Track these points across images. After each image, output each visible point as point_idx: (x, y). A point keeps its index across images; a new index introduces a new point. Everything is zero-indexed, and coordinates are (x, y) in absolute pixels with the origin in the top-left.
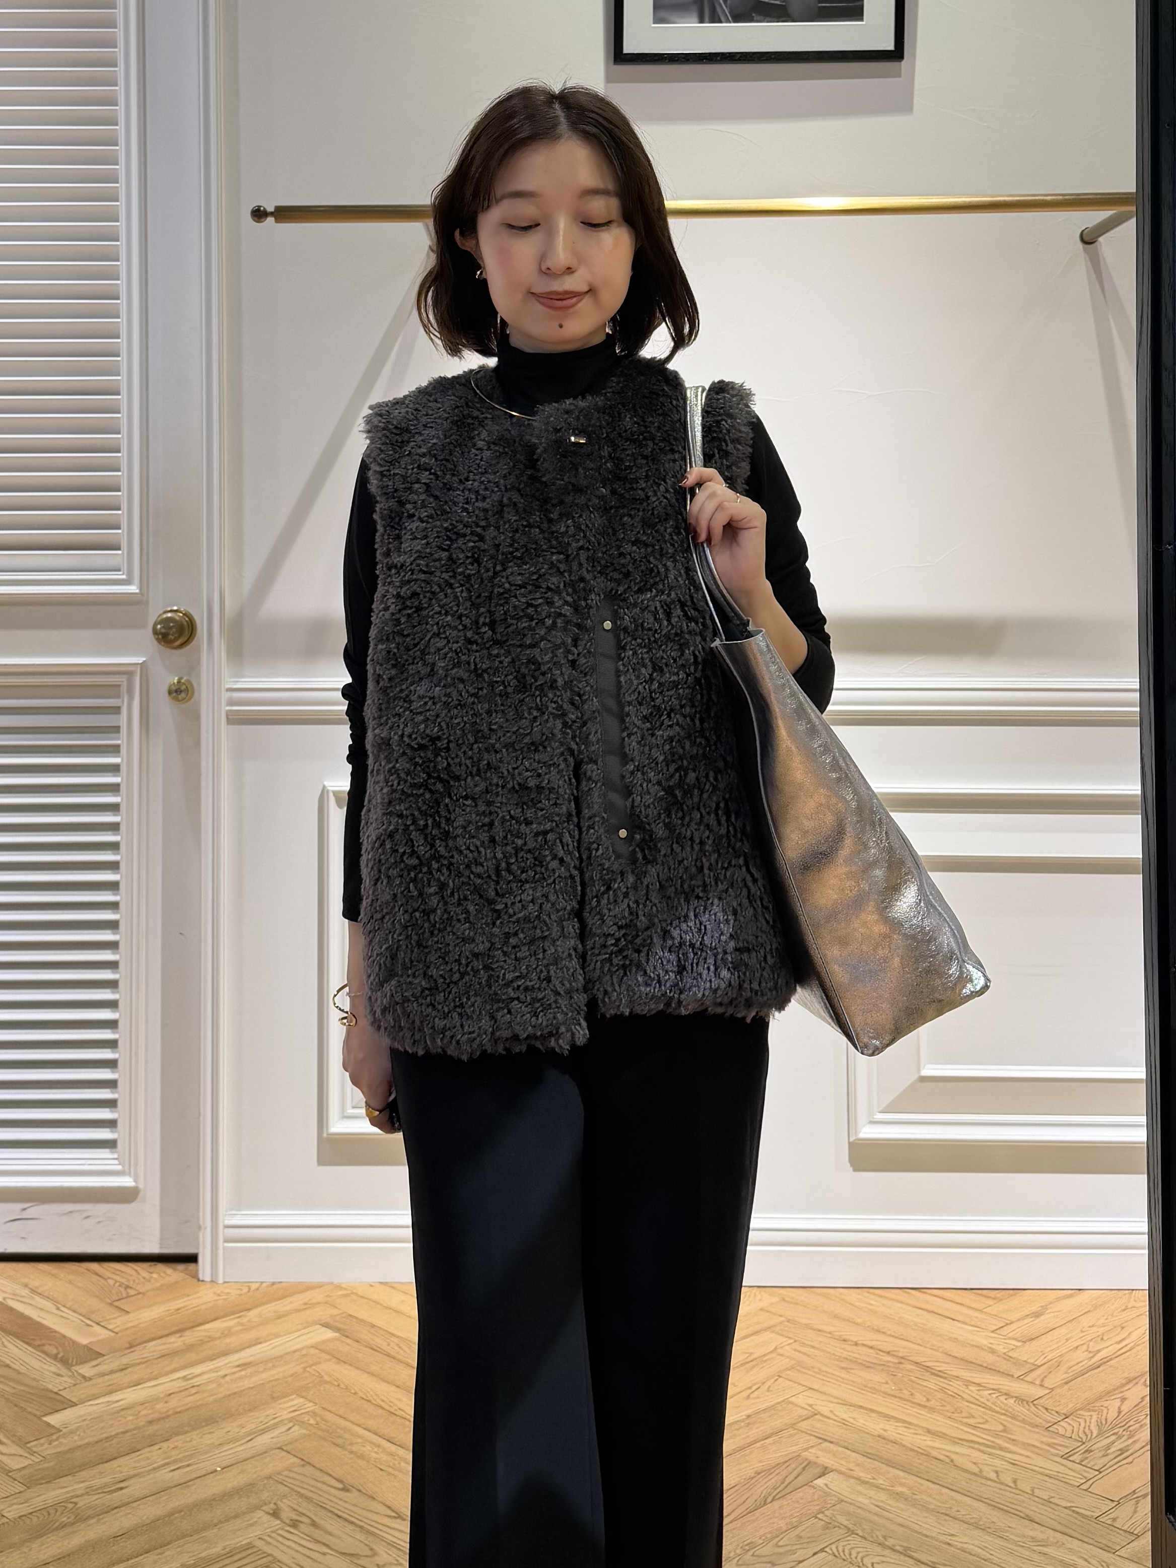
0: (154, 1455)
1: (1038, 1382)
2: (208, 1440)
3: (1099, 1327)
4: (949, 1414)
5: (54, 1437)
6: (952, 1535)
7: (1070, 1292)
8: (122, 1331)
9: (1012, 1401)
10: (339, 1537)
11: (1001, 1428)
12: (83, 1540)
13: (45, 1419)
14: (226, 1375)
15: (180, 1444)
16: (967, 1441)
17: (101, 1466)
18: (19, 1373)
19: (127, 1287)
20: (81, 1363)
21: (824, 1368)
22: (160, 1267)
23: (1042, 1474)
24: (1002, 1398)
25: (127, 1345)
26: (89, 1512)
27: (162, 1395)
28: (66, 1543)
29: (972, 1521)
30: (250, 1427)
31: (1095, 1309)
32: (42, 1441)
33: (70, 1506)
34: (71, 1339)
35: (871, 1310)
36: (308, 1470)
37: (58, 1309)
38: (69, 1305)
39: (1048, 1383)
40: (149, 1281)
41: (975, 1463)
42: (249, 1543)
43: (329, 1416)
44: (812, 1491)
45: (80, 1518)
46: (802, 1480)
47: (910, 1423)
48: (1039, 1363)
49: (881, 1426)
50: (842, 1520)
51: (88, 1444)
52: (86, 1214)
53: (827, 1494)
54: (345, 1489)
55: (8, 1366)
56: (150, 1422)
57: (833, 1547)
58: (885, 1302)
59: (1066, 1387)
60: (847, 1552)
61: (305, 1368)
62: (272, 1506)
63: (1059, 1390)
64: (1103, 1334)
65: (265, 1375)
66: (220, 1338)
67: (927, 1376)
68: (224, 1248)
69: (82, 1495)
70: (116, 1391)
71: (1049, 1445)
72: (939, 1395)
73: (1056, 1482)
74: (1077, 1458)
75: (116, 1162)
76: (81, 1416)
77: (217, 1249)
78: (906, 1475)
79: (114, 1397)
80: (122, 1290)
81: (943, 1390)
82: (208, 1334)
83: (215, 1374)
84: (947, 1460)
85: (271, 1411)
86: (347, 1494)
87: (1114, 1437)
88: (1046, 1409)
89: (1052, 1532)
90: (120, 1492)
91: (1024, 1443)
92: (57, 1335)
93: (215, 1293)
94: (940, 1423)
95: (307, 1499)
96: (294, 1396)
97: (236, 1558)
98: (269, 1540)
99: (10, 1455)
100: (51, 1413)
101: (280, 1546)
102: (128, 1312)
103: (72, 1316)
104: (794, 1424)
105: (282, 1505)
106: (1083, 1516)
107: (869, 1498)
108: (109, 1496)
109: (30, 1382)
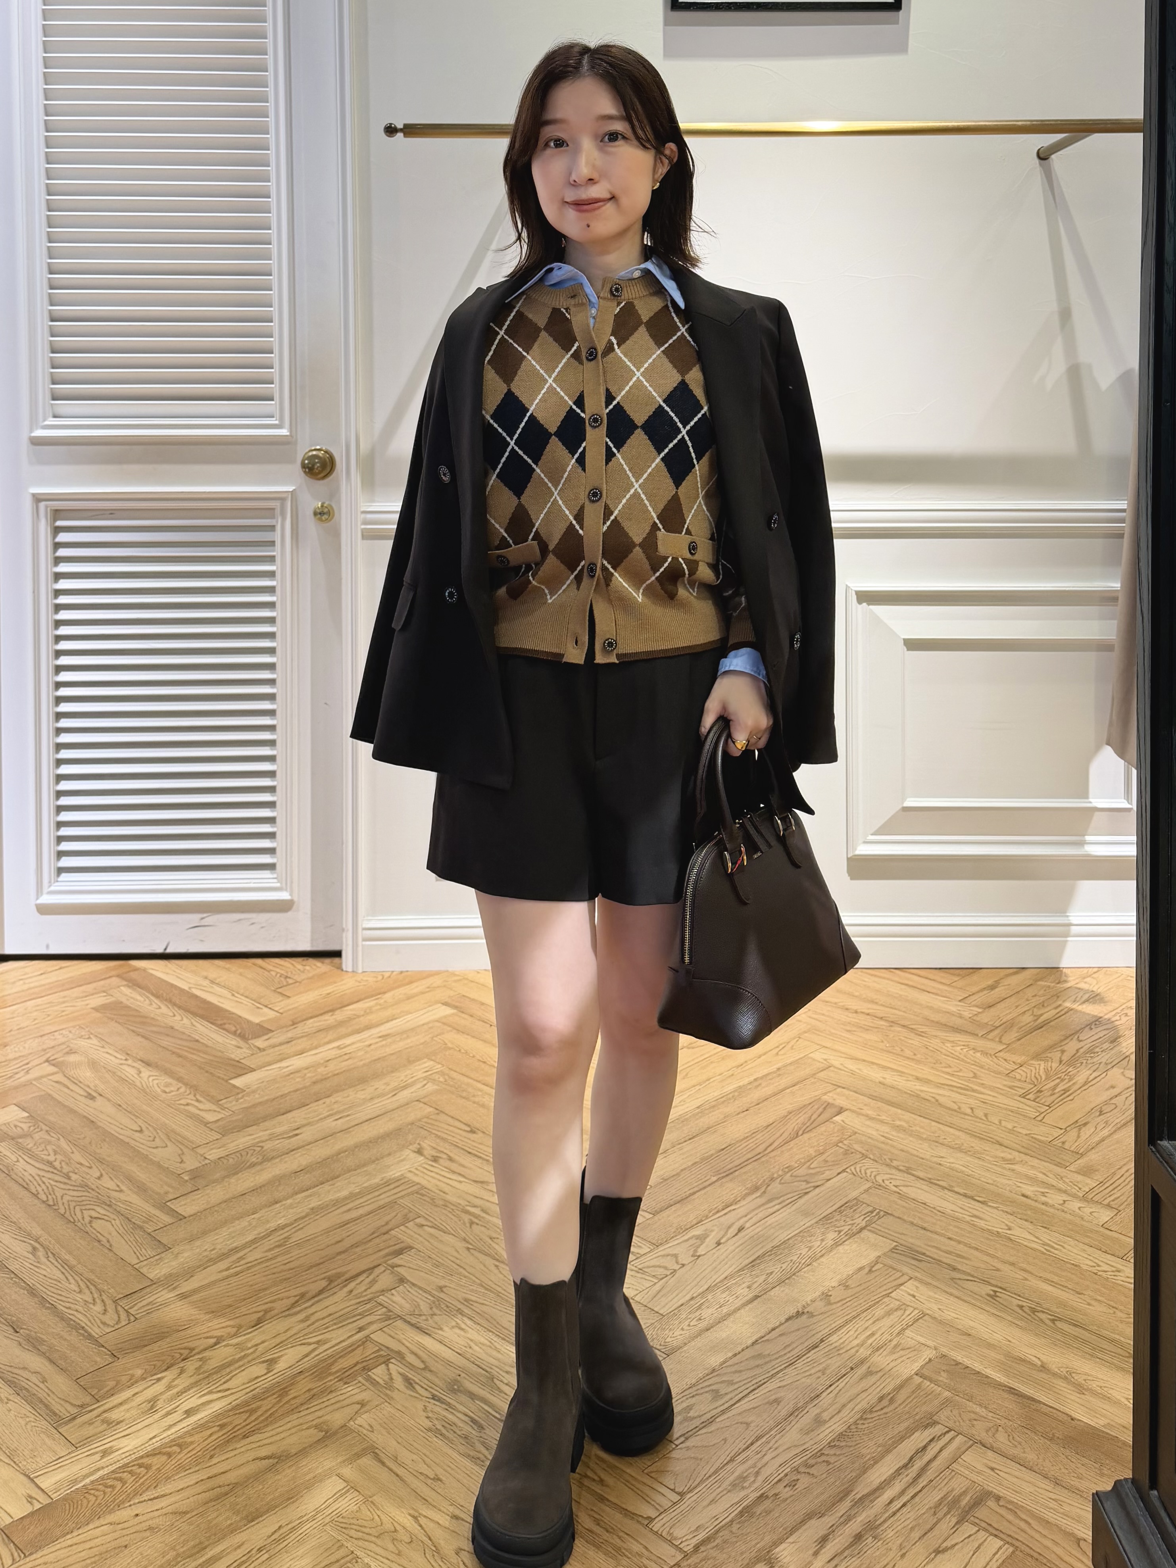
0: (320, 1108)
1: (997, 1039)
2: (361, 1095)
3: (1040, 996)
5: (240, 1096)
7: (1015, 970)
8: (286, 1011)
9: (978, 1054)
10: (470, 1169)
11: (972, 1075)
12: (270, 1176)
13: (233, 1082)
14: (370, 1045)
16: (948, 1085)
17: (280, 1117)
18: (207, 1046)
19: (286, 977)
20: (256, 1038)
22: (311, 961)
24: (972, 1052)
25: (291, 1023)
26: (274, 1154)
27: (322, 1062)
28: (257, 1178)
30: (394, 1084)
31: (1036, 982)
32: (231, 1099)
33: (259, 1149)
34: (245, 1019)
36: (442, 1117)
37: (233, 995)
38: (242, 991)
39: (1005, 1039)
40: (303, 972)
41: (954, 1102)
42: (401, 1175)
43: (454, 1075)
44: (832, 1126)
45: (267, 1159)
46: (823, 1117)
47: (903, 1072)
48: (997, 1024)
49: (881, 1075)
50: (857, 1147)
51: (267, 1101)
52: (252, 921)
53: (843, 1128)
54: (472, 1132)
55: (197, 1041)
56: (314, 1083)
57: (853, 1168)
58: (876, 979)
60: (863, 1171)
61: (432, 1038)
62: (416, 1146)
63: (1014, 1046)
64: (1043, 1002)
65: (401, 1045)
66: (364, 1015)
67: (913, 1036)
68: (363, 945)
69: (267, 1140)
70: (286, 1059)
71: (1009, 1087)
72: (923, 1051)
73: (1017, 1115)
74: (1032, 1096)
75: (275, 881)
76: (260, 1079)
77: (357, 946)
78: (903, 1112)
79: (284, 1064)
80: (282, 979)
82: (355, 1012)
83: (362, 1044)
84: (934, 1100)
85: (408, 1072)
86: (474, 1135)
87: (1058, 1081)
88: (1005, 1060)
89: (1017, 1154)
90: (297, 1138)
91: (990, 1086)
92: (235, 1016)
93: (356, 981)
94: (926, 1071)
95: (443, 1139)
96: (427, 1059)
97: (392, 1186)
98: (417, 1172)
99: (206, 1111)
100: (235, 1077)
101: (426, 1177)
102: (289, 997)
103: (245, 1001)
104: (815, 1074)
105: (424, 1145)
106: (1040, 1141)
107: (878, 1131)
108: (287, 1141)
109: (216, 1053)
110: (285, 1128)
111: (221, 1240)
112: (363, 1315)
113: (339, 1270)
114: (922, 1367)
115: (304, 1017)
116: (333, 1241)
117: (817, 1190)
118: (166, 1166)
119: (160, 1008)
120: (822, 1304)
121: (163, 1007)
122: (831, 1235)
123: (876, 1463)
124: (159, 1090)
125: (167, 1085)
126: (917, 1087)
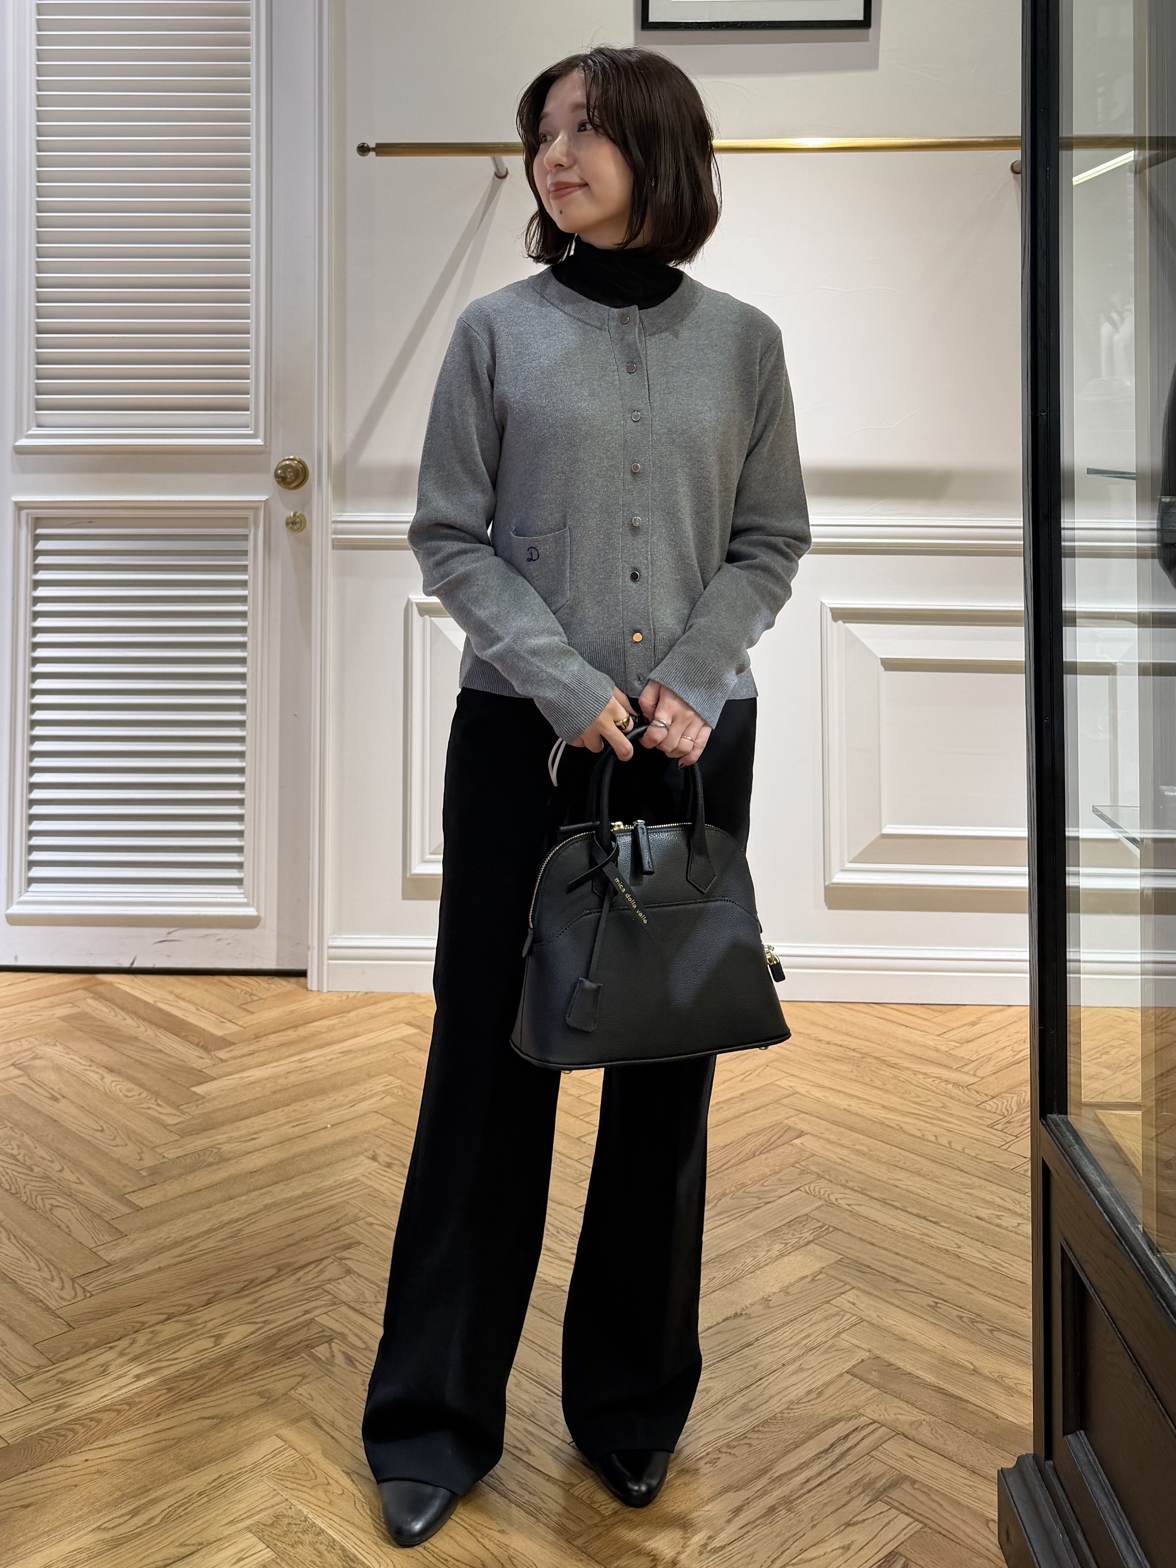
0: (279, 1115)
1: (972, 1072)
2: (320, 1105)
4: (902, 1095)
5: (200, 1102)
6: (900, 1180)
7: (1001, 1007)
8: (249, 1026)
9: (950, 1086)
11: (941, 1105)
12: (226, 1175)
13: (194, 1089)
14: (331, 1060)
15: (299, 1108)
16: (914, 1114)
17: (239, 1122)
18: (170, 1056)
19: (252, 994)
20: (218, 1049)
21: (802, 1060)
22: (278, 980)
23: (971, 1138)
24: (943, 1084)
25: (253, 1037)
26: (230, 1155)
27: (282, 1073)
28: (212, 1177)
29: (915, 1170)
30: (353, 1096)
32: (191, 1105)
33: (215, 1150)
34: (209, 1032)
35: (841, 1019)
36: (399, 1128)
37: (198, 1009)
38: (206, 1006)
39: (980, 1073)
40: (268, 990)
41: (920, 1130)
42: (355, 1178)
43: (413, 1090)
44: (791, 1148)
45: (224, 1159)
46: (782, 1140)
47: (870, 1101)
48: (973, 1059)
49: (847, 1102)
50: (814, 1168)
51: (227, 1108)
52: (219, 937)
53: (802, 1150)
55: (160, 1051)
56: (274, 1092)
57: (807, 1187)
58: (853, 1013)
59: (993, 1077)
60: (817, 1190)
61: (394, 1055)
62: (371, 1152)
63: (989, 1079)
65: (362, 1060)
66: (326, 1032)
67: (884, 1067)
68: (328, 964)
69: (224, 1143)
70: (247, 1069)
71: (977, 1117)
72: (893, 1081)
73: (983, 1144)
74: (999, 1127)
75: (243, 896)
76: (220, 1087)
77: (323, 964)
78: (865, 1138)
79: (245, 1074)
80: (247, 996)
81: (896, 1077)
82: (316, 1030)
83: (324, 1058)
84: (898, 1127)
85: (367, 1086)
88: (978, 1092)
89: (976, 1179)
90: (254, 1141)
91: (959, 1117)
92: (199, 1029)
93: (322, 1000)
94: (893, 1101)
95: (398, 1147)
96: (386, 1074)
97: (343, 1189)
98: (370, 1176)
99: (166, 1114)
100: (195, 1085)
101: (379, 1181)
102: (253, 1013)
103: (208, 1014)
104: (779, 1100)
105: (378, 1152)
106: (1002, 1168)
107: (836, 1153)
108: (245, 1144)
109: (179, 1062)
110: (243, 1132)
111: (174, 1230)
112: (309, 1300)
113: (287, 1261)
114: (854, 1366)
115: (267, 1032)
116: (283, 1235)
117: (768, 1206)
118: (125, 1162)
119: (125, 1019)
120: (761, 1307)
121: (128, 1018)
122: (777, 1247)
123: (796, 1447)
124: (121, 1094)
125: (129, 1090)
126: (882, 1114)
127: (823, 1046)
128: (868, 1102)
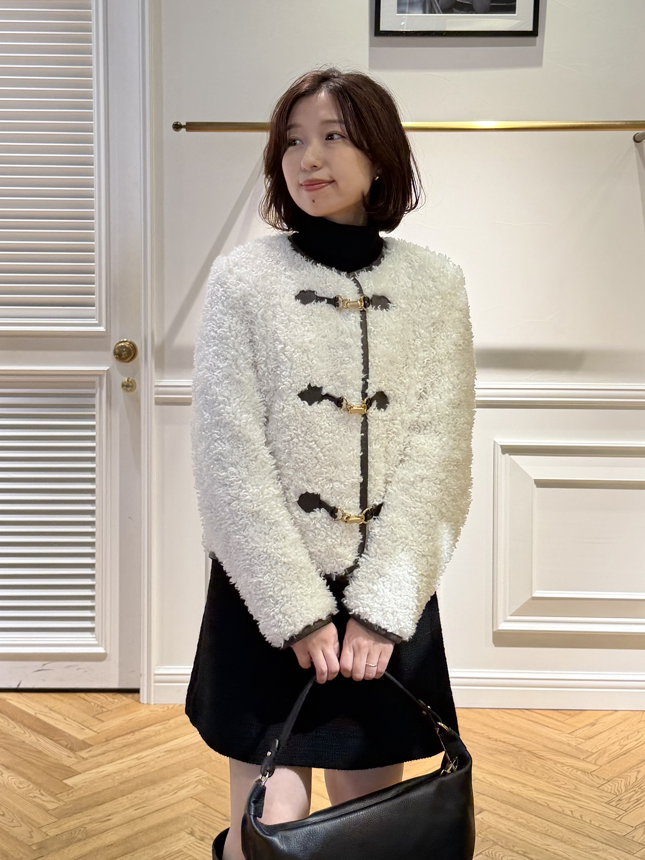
0: (124, 801)
1: (593, 762)
2: (153, 793)
3: (626, 731)
4: (546, 780)
5: (70, 791)
6: (549, 845)
7: (611, 712)
8: (101, 732)
9: (579, 773)
11: (574, 787)
12: (91, 848)
13: (65, 781)
14: (159, 757)
15: (138, 795)
16: (556, 794)
17: (97, 807)
18: (47, 755)
19: (102, 707)
20: (81, 750)
21: (479, 753)
22: (119, 696)
23: (595, 812)
24: (575, 771)
25: (104, 740)
26: (93, 833)
27: (126, 768)
28: (82, 849)
29: (559, 838)
30: (175, 786)
31: (624, 720)
32: (65, 793)
33: (83, 829)
34: (73, 737)
35: (504, 721)
36: (208, 810)
37: (65, 719)
38: (71, 717)
39: (599, 762)
40: (113, 703)
41: (560, 807)
42: (180, 849)
43: (216, 780)
45: (89, 836)
47: (526, 785)
48: (594, 751)
49: (510, 786)
50: (491, 837)
51: (89, 796)
52: (78, 667)
53: (483, 823)
55: (41, 752)
56: (121, 783)
57: (487, 851)
58: (511, 716)
59: (608, 765)
60: (494, 854)
61: (201, 753)
62: (190, 829)
63: (605, 767)
64: (628, 736)
65: (181, 757)
66: (154, 736)
67: (534, 758)
68: (155, 686)
69: (89, 823)
70: (101, 766)
71: (599, 797)
72: (541, 769)
73: (603, 817)
74: (614, 803)
75: (95, 639)
76: (83, 780)
77: (150, 685)
78: (524, 813)
79: (100, 769)
80: (99, 708)
81: (542, 766)
82: (148, 733)
83: (153, 756)
84: (545, 805)
85: (185, 777)
87: (633, 793)
88: (598, 777)
89: (600, 844)
90: (109, 822)
91: (586, 796)
92: (66, 734)
93: (150, 711)
94: (542, 784)
95: (209, 825)
96: (197, 769)
97: (173, 857)
98: (189, 848)
99: (47, 801)
100: (67, 778)
101: (196, 851)
102: (103, 721)
103: (74, 724)
105: (195, 829)
106: (617, 835)
107: (505, 825)
108: (103, 824)
109: (54, 761)
110: (101, 815)
115: (114, 736)
118: (21, 839)
119: (15, 727)
121: (17, 727)
124: (15, 786)
125: (21, 783)
126: (535, 795)
127: (492, 742)
128: (524, 785)
